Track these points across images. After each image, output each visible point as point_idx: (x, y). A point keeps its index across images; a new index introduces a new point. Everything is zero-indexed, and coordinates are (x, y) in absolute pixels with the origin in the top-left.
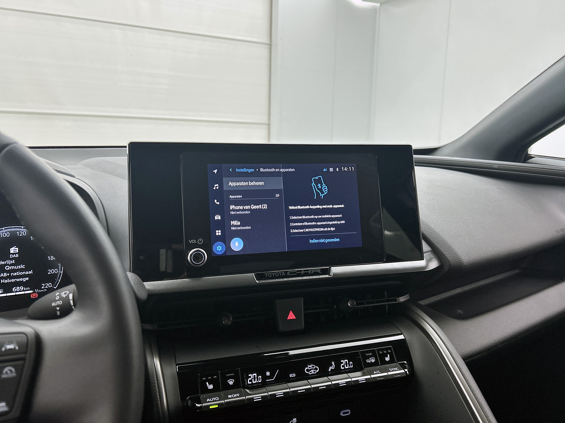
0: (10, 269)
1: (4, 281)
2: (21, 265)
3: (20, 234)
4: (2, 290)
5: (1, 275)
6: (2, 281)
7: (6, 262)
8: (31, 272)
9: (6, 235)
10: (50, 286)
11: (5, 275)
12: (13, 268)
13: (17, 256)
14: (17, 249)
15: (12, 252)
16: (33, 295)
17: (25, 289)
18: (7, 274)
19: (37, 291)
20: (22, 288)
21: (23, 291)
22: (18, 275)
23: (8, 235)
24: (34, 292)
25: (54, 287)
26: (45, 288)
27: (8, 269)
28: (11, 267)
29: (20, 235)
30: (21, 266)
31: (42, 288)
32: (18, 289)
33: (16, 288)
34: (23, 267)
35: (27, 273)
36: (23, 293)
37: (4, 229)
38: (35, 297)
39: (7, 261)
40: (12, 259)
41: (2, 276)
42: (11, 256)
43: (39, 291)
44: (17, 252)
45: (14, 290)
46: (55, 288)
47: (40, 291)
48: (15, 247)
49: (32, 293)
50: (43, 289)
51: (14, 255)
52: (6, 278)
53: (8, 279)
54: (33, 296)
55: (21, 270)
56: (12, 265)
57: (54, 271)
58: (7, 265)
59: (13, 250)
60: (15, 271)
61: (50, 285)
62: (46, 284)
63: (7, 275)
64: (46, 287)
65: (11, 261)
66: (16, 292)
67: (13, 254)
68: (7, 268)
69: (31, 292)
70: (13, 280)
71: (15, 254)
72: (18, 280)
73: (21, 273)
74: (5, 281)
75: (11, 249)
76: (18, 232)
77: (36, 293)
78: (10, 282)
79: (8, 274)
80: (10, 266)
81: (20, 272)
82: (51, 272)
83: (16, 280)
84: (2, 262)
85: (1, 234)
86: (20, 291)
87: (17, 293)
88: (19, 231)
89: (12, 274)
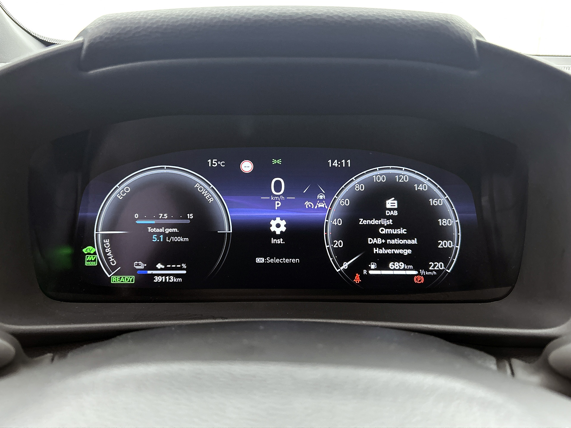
0: (385, 232)
1: (377, 250)
2: (401, 228)
3: (400, 178)
4: (375, 264)
5: (374, 241)
6: (375, 251)
7: (380, 221)
8: (414, 242)
9: (381, 179)
10: (441, 267)
11: (379, 241)
12: (390, 231)
13: (396, 213)
14: (396, 202)
15: (388, 206)
16: (417, 278)
17: (406, 267)
18: (382, 240)
19: (423, 273)
20: (402, 265)
21: (404, 269)
22: (396, 243)
23: (384, 180)
24: (419, 274)
25: (447, 270)
26: (435, 270)
27: (384, 232)
28: (387, 230)
29: (400, 181)
30: (401, 230)
31: (430, 268)
32: (397, 265)
33: (394, 264)
34: (403, 231)
35: (409, 242)
36: (403, 272)
37: (378, 170)
38: (420, 281)
39: (382, 219)
40: (388, 218)
41: (375, 243)
42: (388, 213)
43: (425, 273)
44: (396, 207)
45: (392, 267)
46: (449, 271)
47: (427, 273)
48: (393, 199)
49: (416, 275)
50: (432, 271)
51: (392, 211)
52: (380, 246)
53: (383, 248)
54: (417, 280)
55: (401, 236)
56: (388, 227)
57: (448, 244)
58: (382, 225)
59: (390, 203)
60: (393, 236)
61: (441, 265)
62: (435, 263)
63: (382, 242)
64: (435, 268)
65: (387, 220)
66: (394, 269)
67: (390, 210)
68: (382, 230)
69: (415, 272)
70: (389, 251)
71: (393, 209)
72: (397, 251)
73: (401, 242)
74: (379, 251)
75: (387, 202)
76: (397, 176)
77: (421, 276)
78: (386, 253)
79: (384, 241)
80: (385, 229)
81: (399, 240)
82: (443, 244)
83: (394, 251)
84: (375, 221)
85: (375, 176)
86: (399, 270)
87: (396, 272)
88: (399, 174)
89: (388, 241)
